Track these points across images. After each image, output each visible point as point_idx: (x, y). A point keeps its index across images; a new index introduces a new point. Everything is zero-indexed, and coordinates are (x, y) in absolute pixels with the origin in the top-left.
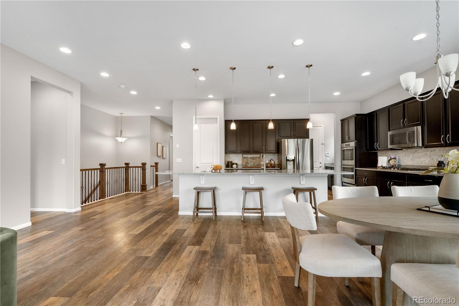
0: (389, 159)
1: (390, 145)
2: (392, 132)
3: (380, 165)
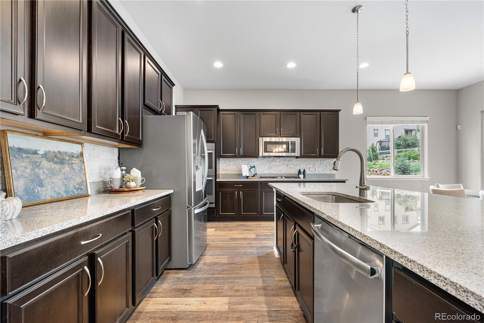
0: (250, 167)
1: (264, 152)
2: (268, 139)
3: (244, 175)
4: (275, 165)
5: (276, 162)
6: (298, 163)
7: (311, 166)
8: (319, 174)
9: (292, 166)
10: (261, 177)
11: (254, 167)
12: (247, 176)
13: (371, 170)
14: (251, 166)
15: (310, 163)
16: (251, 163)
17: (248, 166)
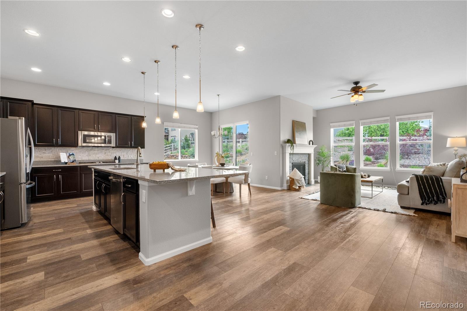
1: (83, 143)
2: (86, 133)
3: (63, 161)
4: (93, 153)
5: (94, 151)
6: (114, 152)
7: (125, 153)
8: (131, 159)
9: (109, 154)
10: (80, 163)
11: (73, 154)
12: (66, 162)
13: (183, 156)
14: (69, 154)
15: (124, 152)
16: (69, 152)
17: (66, 154)
